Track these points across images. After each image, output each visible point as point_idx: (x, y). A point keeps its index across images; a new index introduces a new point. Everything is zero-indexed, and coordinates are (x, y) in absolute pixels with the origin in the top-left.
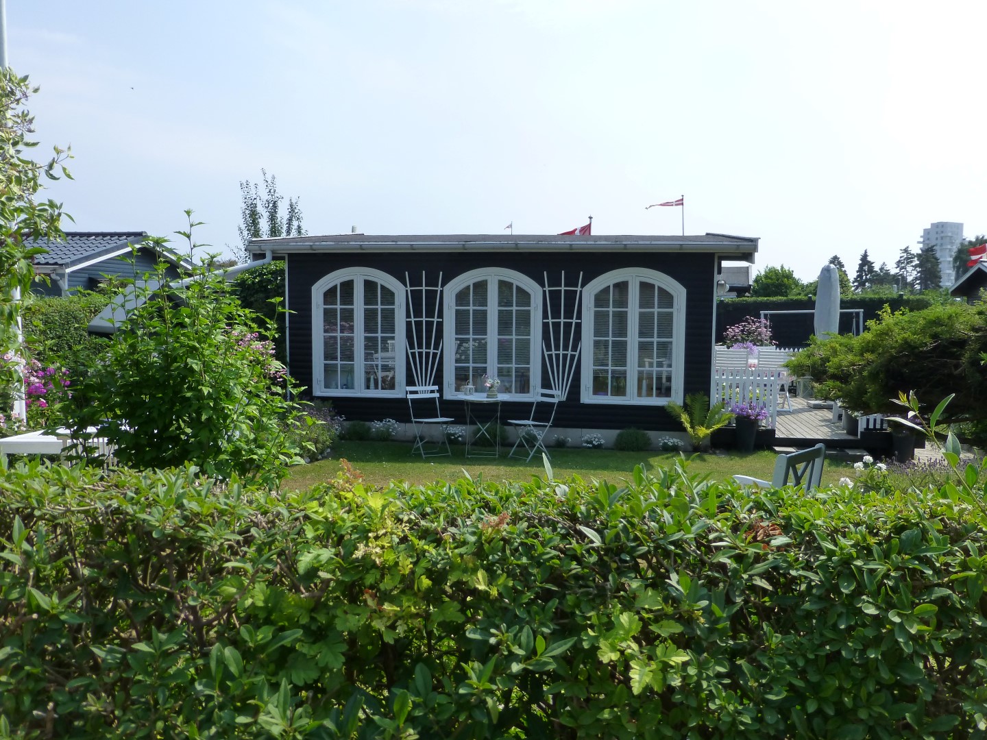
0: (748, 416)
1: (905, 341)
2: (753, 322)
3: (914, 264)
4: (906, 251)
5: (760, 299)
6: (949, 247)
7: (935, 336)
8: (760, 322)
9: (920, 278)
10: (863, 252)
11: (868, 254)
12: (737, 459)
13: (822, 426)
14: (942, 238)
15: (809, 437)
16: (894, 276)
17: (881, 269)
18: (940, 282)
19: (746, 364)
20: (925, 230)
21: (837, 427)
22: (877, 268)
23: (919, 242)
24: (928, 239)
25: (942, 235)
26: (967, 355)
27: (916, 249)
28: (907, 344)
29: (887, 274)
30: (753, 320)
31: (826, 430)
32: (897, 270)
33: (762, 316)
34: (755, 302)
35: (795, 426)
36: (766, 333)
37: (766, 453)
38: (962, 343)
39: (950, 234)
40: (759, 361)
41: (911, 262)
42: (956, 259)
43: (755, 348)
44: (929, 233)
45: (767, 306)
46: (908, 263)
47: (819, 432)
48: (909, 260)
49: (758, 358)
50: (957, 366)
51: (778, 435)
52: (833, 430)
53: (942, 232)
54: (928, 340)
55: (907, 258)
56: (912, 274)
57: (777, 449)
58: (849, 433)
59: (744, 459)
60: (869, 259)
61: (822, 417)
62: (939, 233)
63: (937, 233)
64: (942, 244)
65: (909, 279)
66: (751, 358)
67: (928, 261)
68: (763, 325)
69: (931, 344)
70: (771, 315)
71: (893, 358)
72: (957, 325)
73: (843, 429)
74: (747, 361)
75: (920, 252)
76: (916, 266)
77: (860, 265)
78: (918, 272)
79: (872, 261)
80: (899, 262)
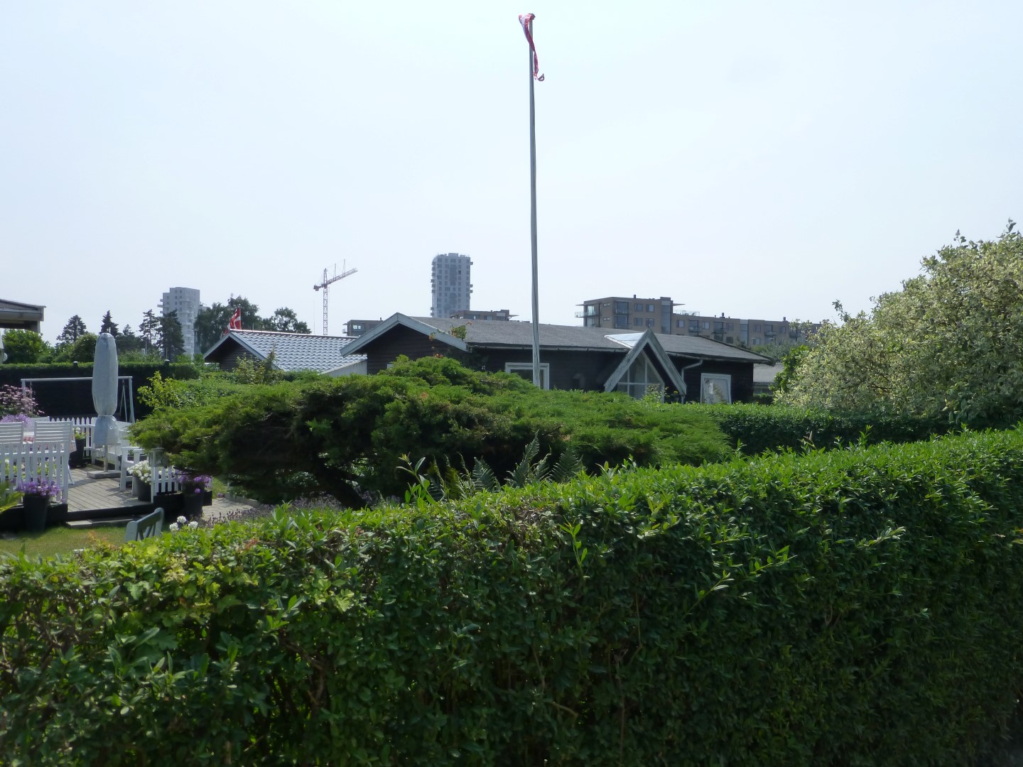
0: (39, 493)
1: (247, 414)
2: (13, 390)
3: (157, 327)
4: (149, 314)
5: (19, 365)
6: (188, 312)
7: (268, 409)
8: (21, 391)
9: (164, 342)
10: (106, 314)
11: (111, 315)
12: (29, 540)
13: (112, 495)
14: (181, 303)
15: (102, 508)
16: (138, 339)
17: (125, 331)
18: (183, 346)
19: (21, 437)
20: (164, 294)
21: (127, 495)
22: (120, 330)
23: (159, 306)
24: (168, 303)
25: (181, 300)
26: (295, 423)
27: (158, 313)
28: (248, 417)
29: (131, 336)
30: (13, 389)
31: (118, 499)
32: (142, 333)
33: (24, 384)
34: (13, 369)
35: (84, 499)
36: (29, 402)
37: (59, 529)
38: (289, 414)
39: (188, 300)
40: (35, 434)
41: (155, 325)
42: (196, 325)
43: (28, 419)
44: (168, 297)
45: (27, 373)
46: (151, 327)
47: (110, 502)
48: (152, 323)
49: (35, 431)
50: (286, 432)
51: (71, 509)
52: (124, 499)
53: (181, 297)
54: (263, 412)
55: (151, 322)
56: (155, 337)
57: (71, 524)
58: (141, 499)
59: (39, 539)
60: (112, 320)
61: (107, 486)
62: (178, 298)
63: (176, 298)
64: (181, 309)
65: (154, 342)
66: (26, 431)
67: (170, 324)
68: (24, 394)
69: (266, 416)
70: (33, 383)
71: (238, 429)
72: (287, 401)
73: (134, 496)
74: (22, 434)
75: (161, 315)
76: (159, 330)
77: (102, 326)
78: (161, 336)
79: (115, 323)
80: (143, 325)
